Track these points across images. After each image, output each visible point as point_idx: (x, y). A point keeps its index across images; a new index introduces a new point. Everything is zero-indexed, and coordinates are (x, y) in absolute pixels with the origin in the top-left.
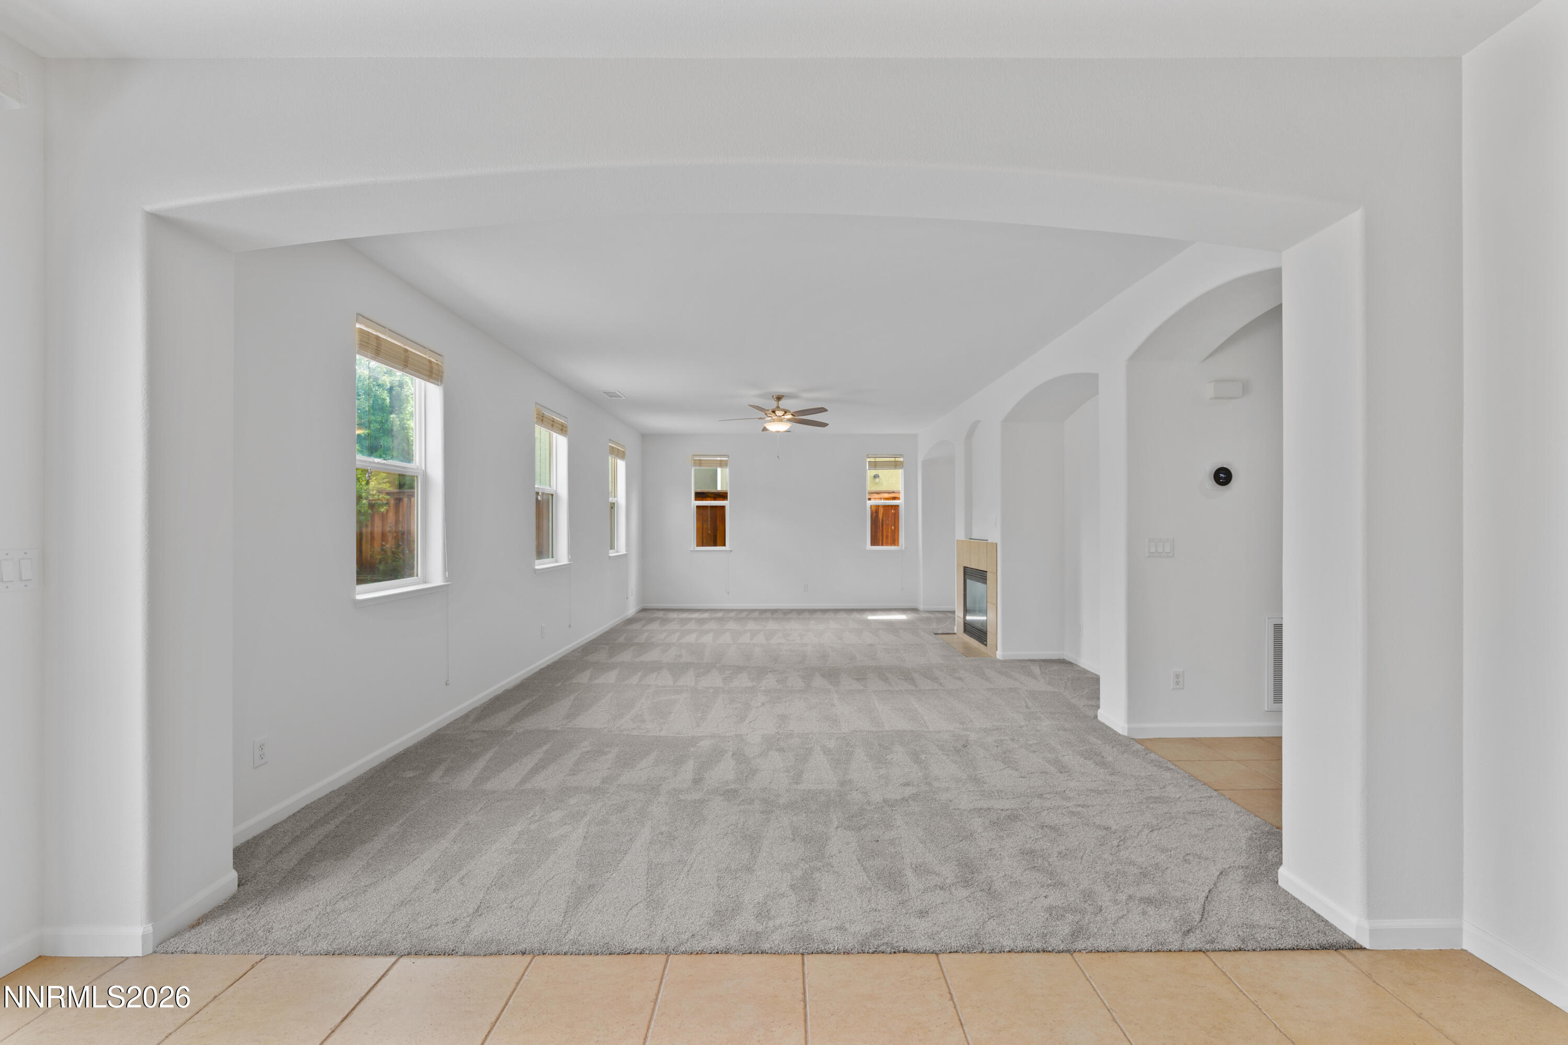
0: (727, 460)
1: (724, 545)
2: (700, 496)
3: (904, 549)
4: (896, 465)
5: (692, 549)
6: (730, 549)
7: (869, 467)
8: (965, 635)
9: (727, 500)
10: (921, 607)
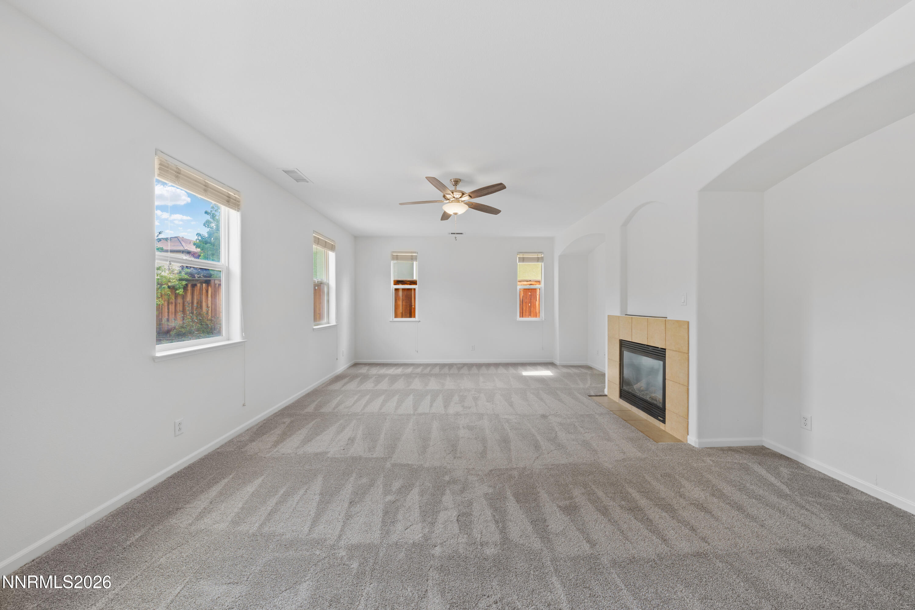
0: (416, 256)
1: (415, 317)
2: (397, 282)
3: (543, 320)
4: (538, 260)
5: (391, 320)
6: (419, 320)
7: (519, 261)
8: (621, 400)
9: (417, 285)
10: (558, 362)
